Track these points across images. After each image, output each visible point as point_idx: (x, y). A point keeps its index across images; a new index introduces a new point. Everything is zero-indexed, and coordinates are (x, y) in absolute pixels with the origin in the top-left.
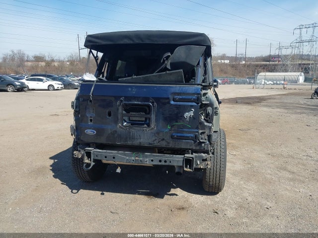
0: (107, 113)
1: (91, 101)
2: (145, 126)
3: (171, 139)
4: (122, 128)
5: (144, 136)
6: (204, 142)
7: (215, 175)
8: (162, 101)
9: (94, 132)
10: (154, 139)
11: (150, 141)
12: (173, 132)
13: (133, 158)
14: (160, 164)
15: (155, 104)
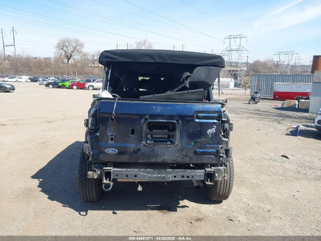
0: (130, 131)
1: (112, 119)
2: (169, 143)
3: (194, 155)
4: (146, 146)
5: (168, 153)
6: (222, 156)
7: (225, 185)
8: (186, 119)
9: (115, 151)
10: (177, 155)
11: (174, 158)
12: (196, 148)
13: (155, 175)
14: (183, 179)
15: (180, 121)
